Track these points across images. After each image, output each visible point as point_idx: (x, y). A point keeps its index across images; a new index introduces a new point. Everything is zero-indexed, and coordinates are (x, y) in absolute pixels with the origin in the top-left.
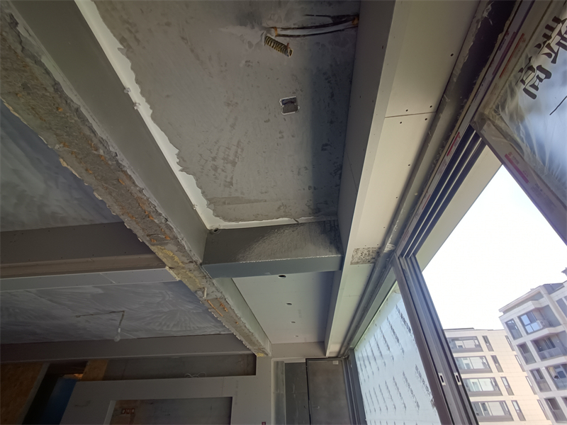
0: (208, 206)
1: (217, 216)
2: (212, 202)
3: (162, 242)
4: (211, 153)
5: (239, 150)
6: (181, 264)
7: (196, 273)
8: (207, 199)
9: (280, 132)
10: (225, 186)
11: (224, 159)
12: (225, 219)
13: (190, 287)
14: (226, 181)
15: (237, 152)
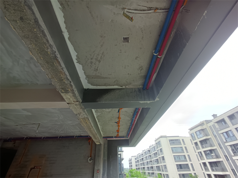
0: (86, 78)
1: (88, 83)
2: (88, 77)
3: (67, 92)
4: (91, 56)
5: (103, 56)
6: (72, 102)
7: (78, 106)
8: (86, 75)
9: (120, 50)
10: (94, 70)
11: (96, 59)
12: (92, 84)
13: (74, 112)
14: (95, 69)
15: (101, 57)
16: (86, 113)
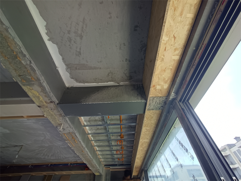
0: (67, 69)
1: (72, 78)
2: (69, 67)
3: (30, 83)
4: (67, 26)
5: (84, 26)
6: (44, 103)
7: (55, 111)
8: (66, 65)
9: (110, 13)
10: (76, 55)
11: (75, 32)
12: (77, 81)
13: (53, 123)
14: (76, 51)
15: (83, 28)
16: (69, 124)
